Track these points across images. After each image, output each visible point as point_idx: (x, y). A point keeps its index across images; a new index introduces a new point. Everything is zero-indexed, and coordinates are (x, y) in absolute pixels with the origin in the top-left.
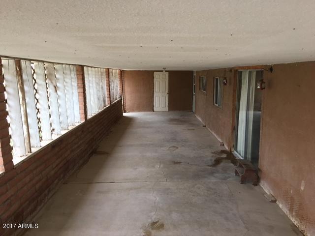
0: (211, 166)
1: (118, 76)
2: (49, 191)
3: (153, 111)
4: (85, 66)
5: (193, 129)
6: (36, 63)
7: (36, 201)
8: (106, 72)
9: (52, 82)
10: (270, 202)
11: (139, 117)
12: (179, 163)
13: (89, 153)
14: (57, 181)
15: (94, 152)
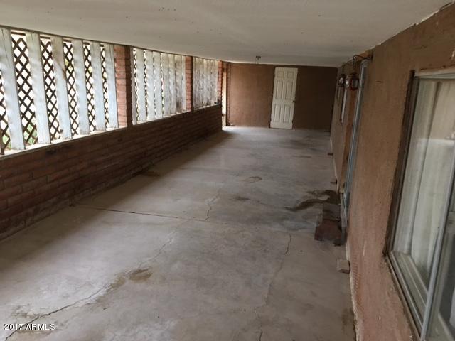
0: (291, 209)
1: (217, 71)
2: (36, 212)
3: (270, 127)
4: (134, 47)
5: (309, 157)
6: (28, 34)
7: (7, 219)
8: (187, 61)
9: (59, 65)
10: (340, 271)
11: (242, 134)
12: (244, 199)
13: (133, 172)
14: (55, 199)
15: (143, 172)
